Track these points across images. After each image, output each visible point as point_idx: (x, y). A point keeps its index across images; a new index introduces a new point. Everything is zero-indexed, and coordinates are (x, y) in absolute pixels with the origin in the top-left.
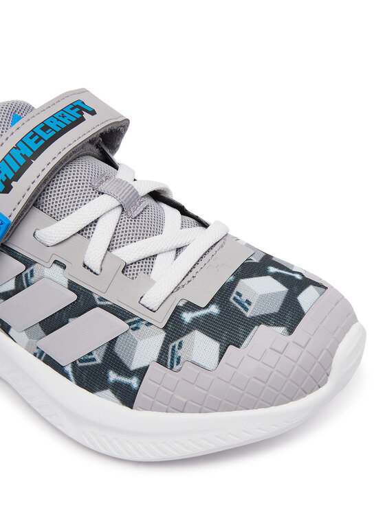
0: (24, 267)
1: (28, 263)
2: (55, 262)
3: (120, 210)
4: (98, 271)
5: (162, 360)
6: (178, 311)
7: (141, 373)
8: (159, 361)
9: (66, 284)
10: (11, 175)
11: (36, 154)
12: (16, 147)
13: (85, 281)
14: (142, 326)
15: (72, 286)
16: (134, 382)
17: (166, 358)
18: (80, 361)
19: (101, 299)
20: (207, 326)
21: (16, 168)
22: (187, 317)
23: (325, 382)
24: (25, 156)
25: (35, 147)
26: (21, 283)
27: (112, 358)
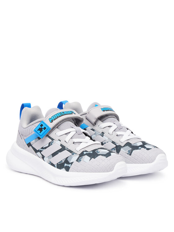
0: (51, 140)
1: (52, 139)
2: (59, 140)
3: (76, 132)
4: (67, 142)
5: (77, 160)
6: (83, 152)
7: (72, 163)
8: (76, 161)
9: (60, 144)
10: (53, 119)
11: (60, 116)
12: (56, 114)
13: (64, 144)
14: (75, 154)
15: (61, 145)
16: (70, 165)
17: (78, 160)
18: (59, 163)
19: (67, 148)
20: (89, 155)
21: (55, 118)
22: (85, 153)
23: (113, 170)
24: (57, 116)
25: (60, 115)
26: (50, 144)
27: (66, 161)
